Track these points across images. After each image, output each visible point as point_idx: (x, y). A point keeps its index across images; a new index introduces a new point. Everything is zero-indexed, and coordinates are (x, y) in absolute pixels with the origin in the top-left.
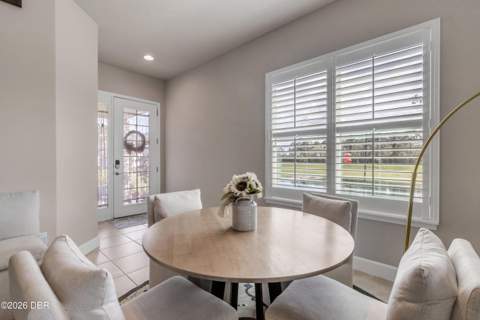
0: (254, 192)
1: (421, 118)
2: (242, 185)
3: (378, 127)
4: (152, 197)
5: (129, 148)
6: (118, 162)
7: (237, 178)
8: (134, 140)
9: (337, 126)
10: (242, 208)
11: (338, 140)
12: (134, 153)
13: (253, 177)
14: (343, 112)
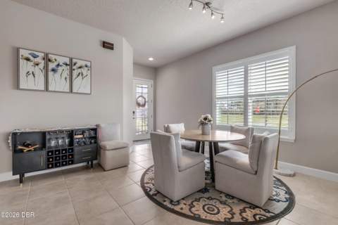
0: (210, 121)
1: (287, 91)
2: (205, 119)
3: (268, 95)
4: (166, 125)
5: (139, 105)
6: (134, 112)
7: (203, 116)
8: (141, 100)
9: (249, 94)
10: (206, 126)
11: (249, 101)
12: (141, 108)
13: (209, 116)
14: (252, 88)
